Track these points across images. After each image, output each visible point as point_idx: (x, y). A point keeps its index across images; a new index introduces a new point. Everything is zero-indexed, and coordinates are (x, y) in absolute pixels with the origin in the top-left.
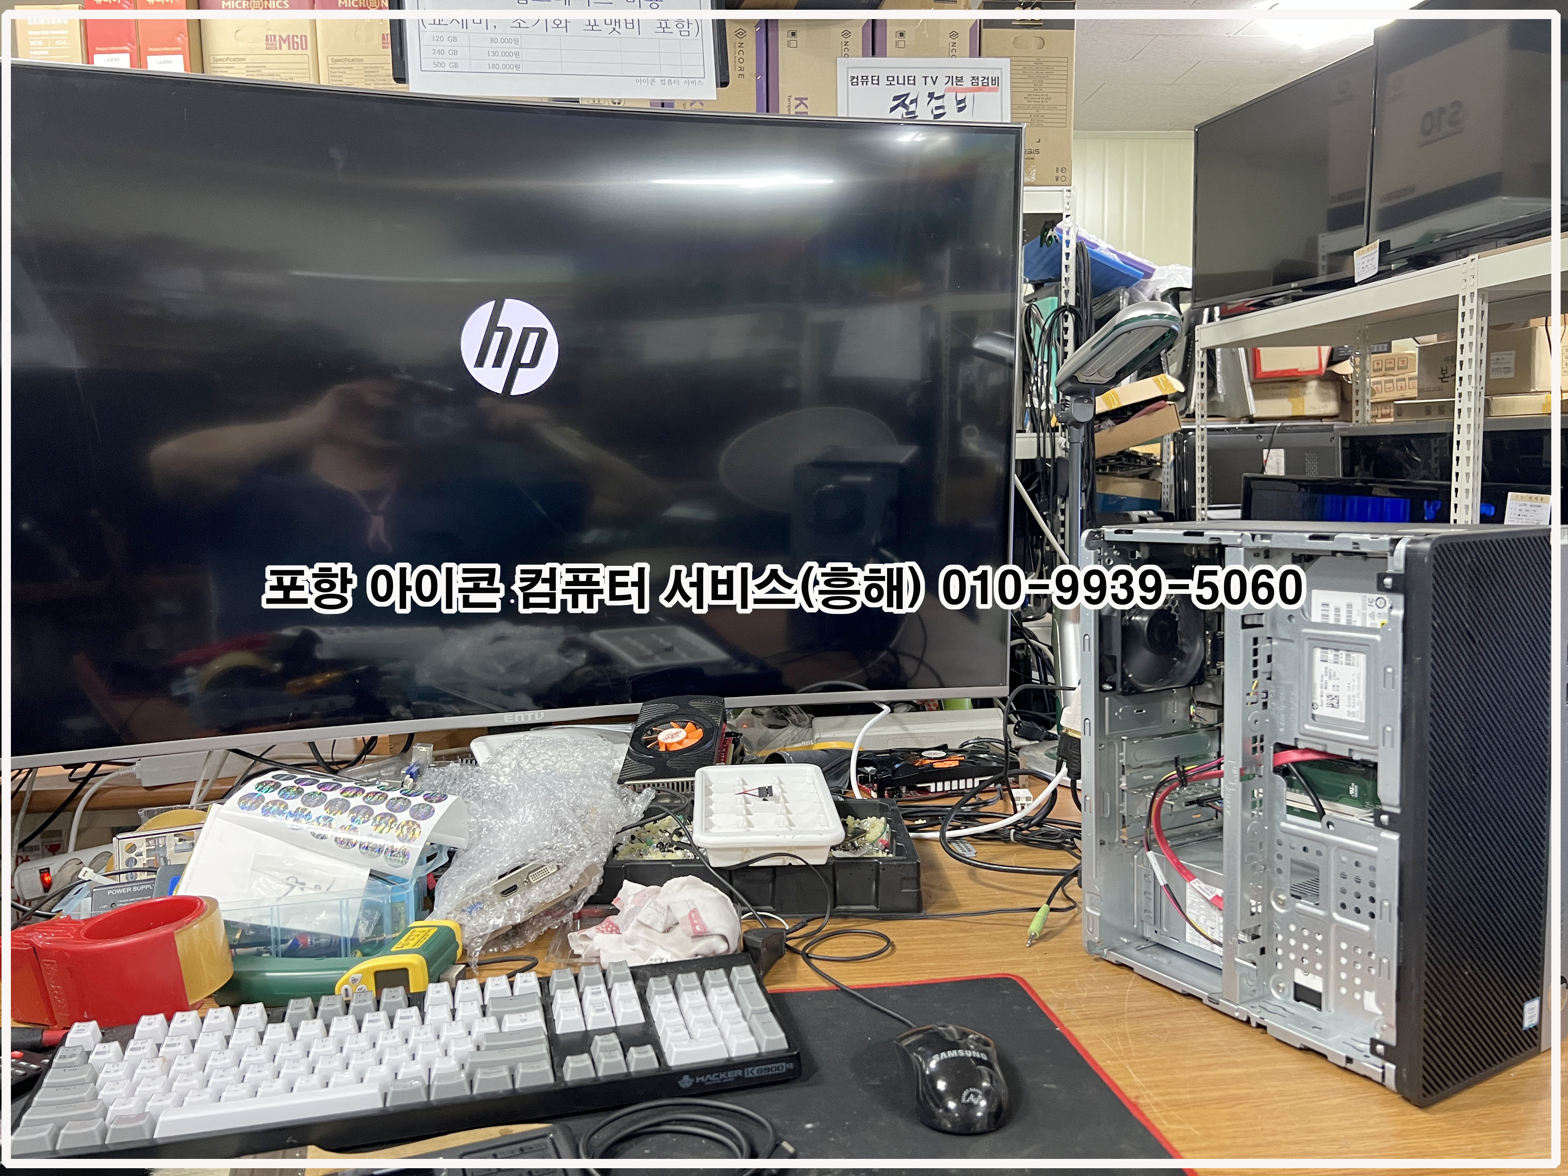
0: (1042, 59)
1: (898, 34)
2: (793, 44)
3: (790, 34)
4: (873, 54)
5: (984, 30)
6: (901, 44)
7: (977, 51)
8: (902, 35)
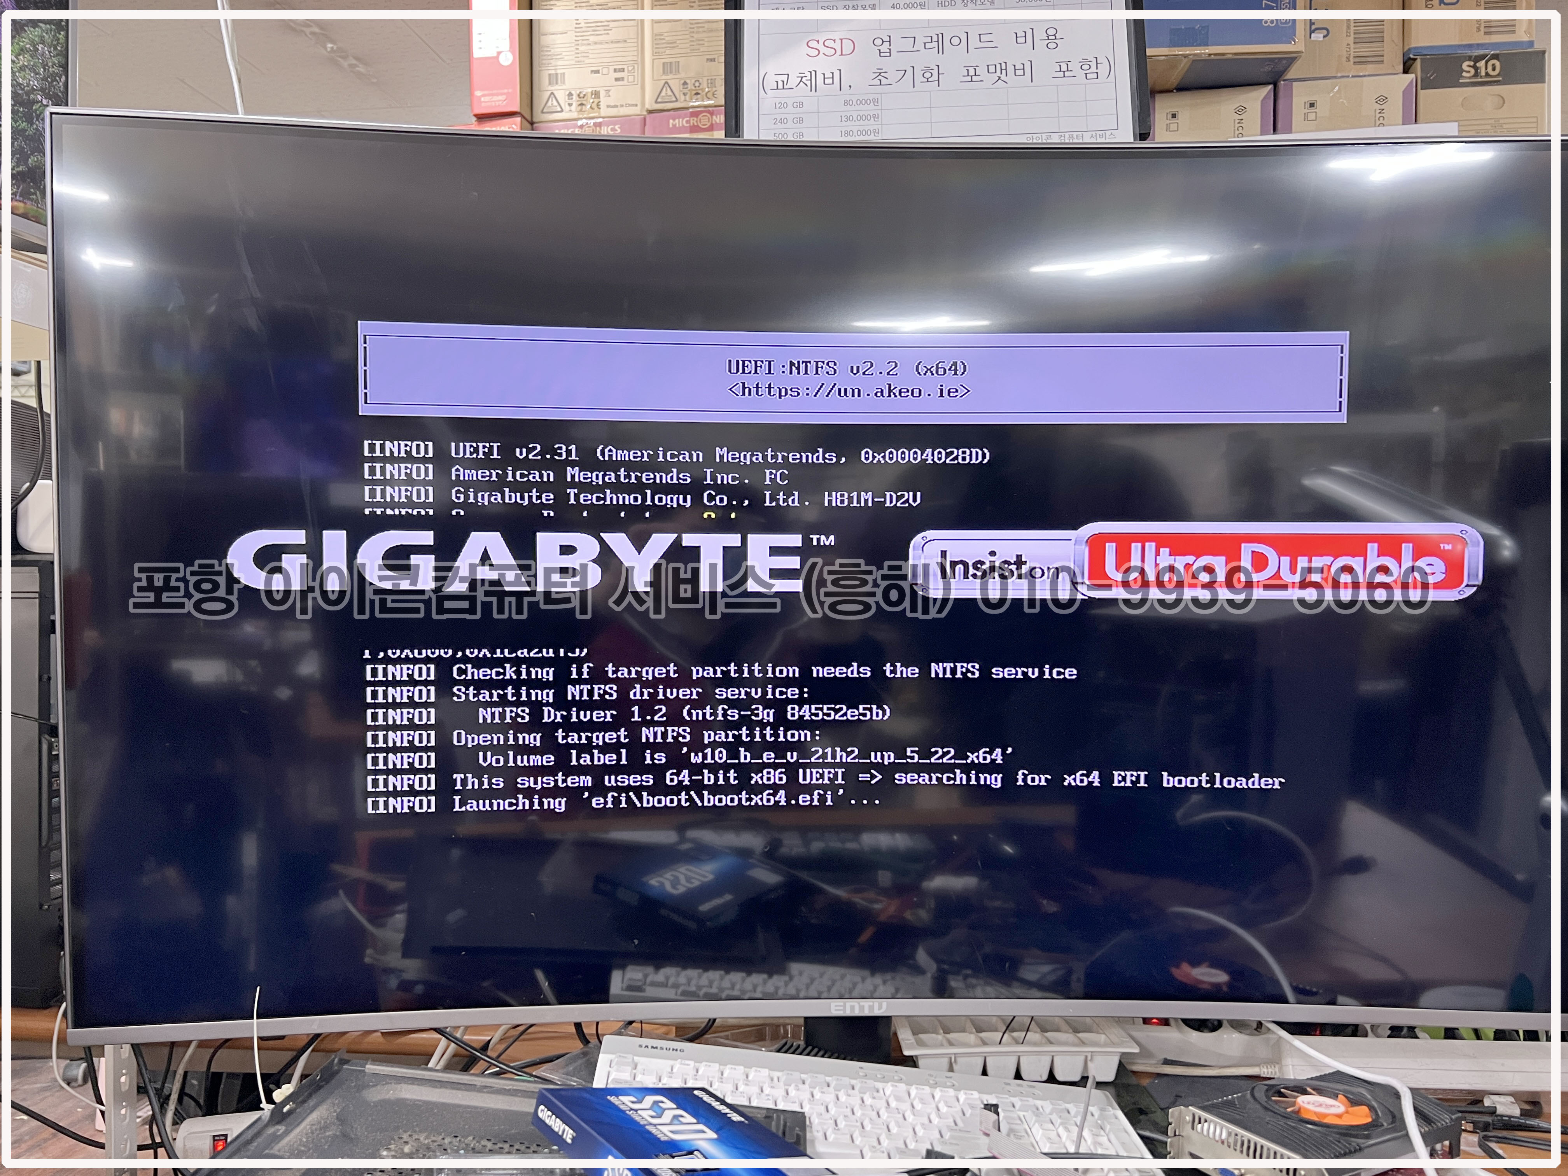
0: (1501, 121)
1: (1308, 105)
2: (1173, 127)
3: (1170, 116)
4: (1275, 130)
5: (1422, 93)
6: (1312, 116)
7: (1413, 115)
8: (1312, 105)
